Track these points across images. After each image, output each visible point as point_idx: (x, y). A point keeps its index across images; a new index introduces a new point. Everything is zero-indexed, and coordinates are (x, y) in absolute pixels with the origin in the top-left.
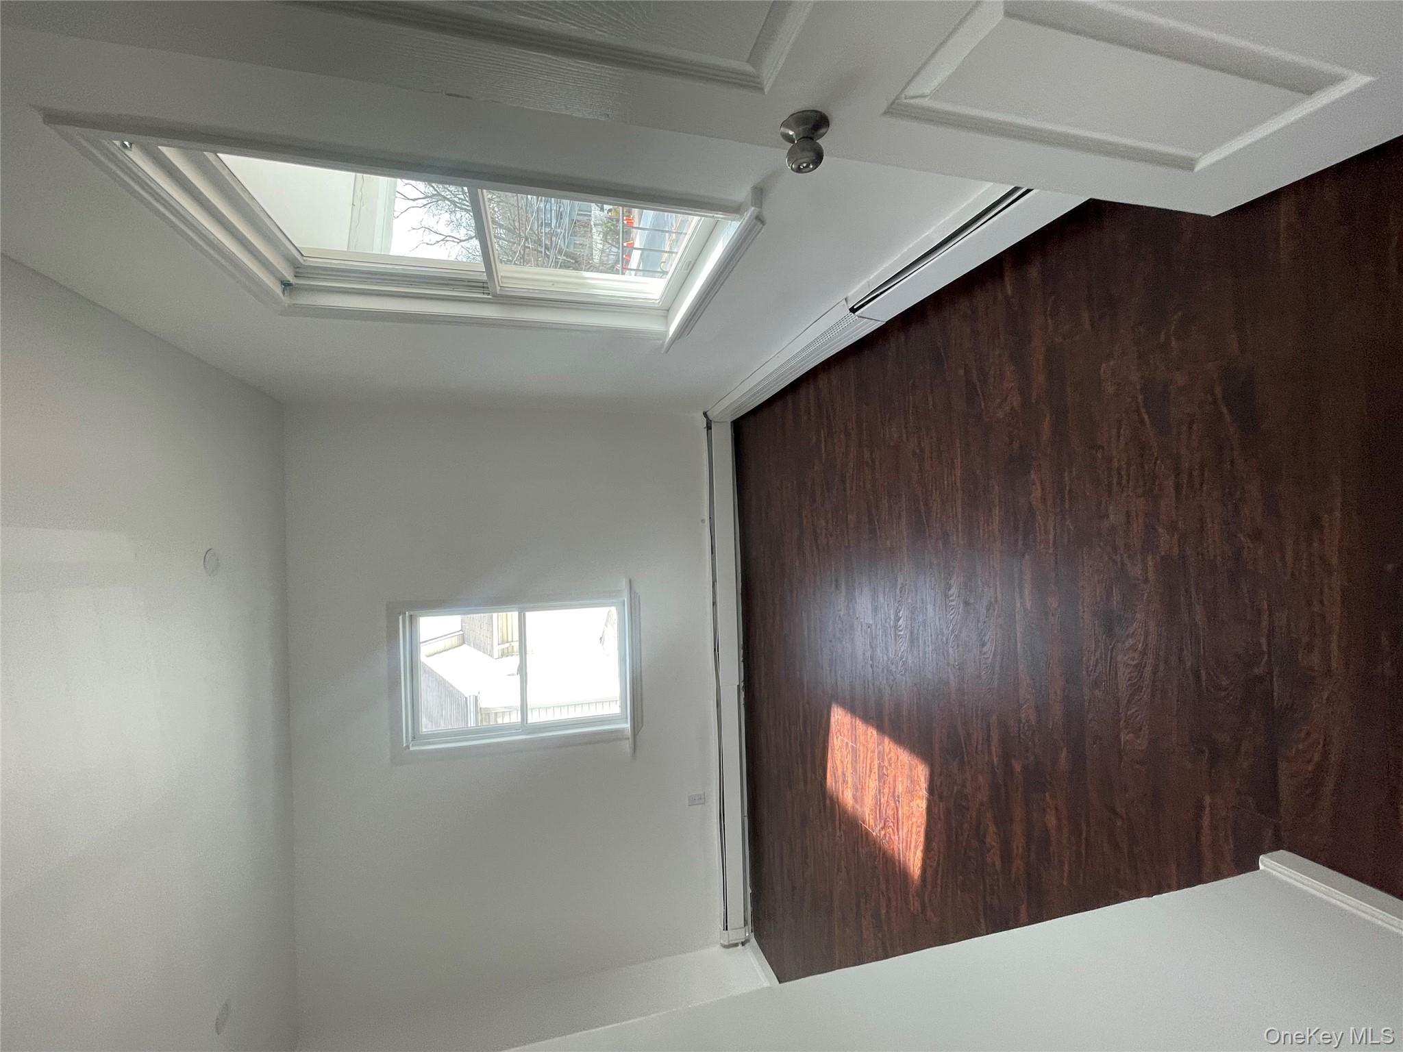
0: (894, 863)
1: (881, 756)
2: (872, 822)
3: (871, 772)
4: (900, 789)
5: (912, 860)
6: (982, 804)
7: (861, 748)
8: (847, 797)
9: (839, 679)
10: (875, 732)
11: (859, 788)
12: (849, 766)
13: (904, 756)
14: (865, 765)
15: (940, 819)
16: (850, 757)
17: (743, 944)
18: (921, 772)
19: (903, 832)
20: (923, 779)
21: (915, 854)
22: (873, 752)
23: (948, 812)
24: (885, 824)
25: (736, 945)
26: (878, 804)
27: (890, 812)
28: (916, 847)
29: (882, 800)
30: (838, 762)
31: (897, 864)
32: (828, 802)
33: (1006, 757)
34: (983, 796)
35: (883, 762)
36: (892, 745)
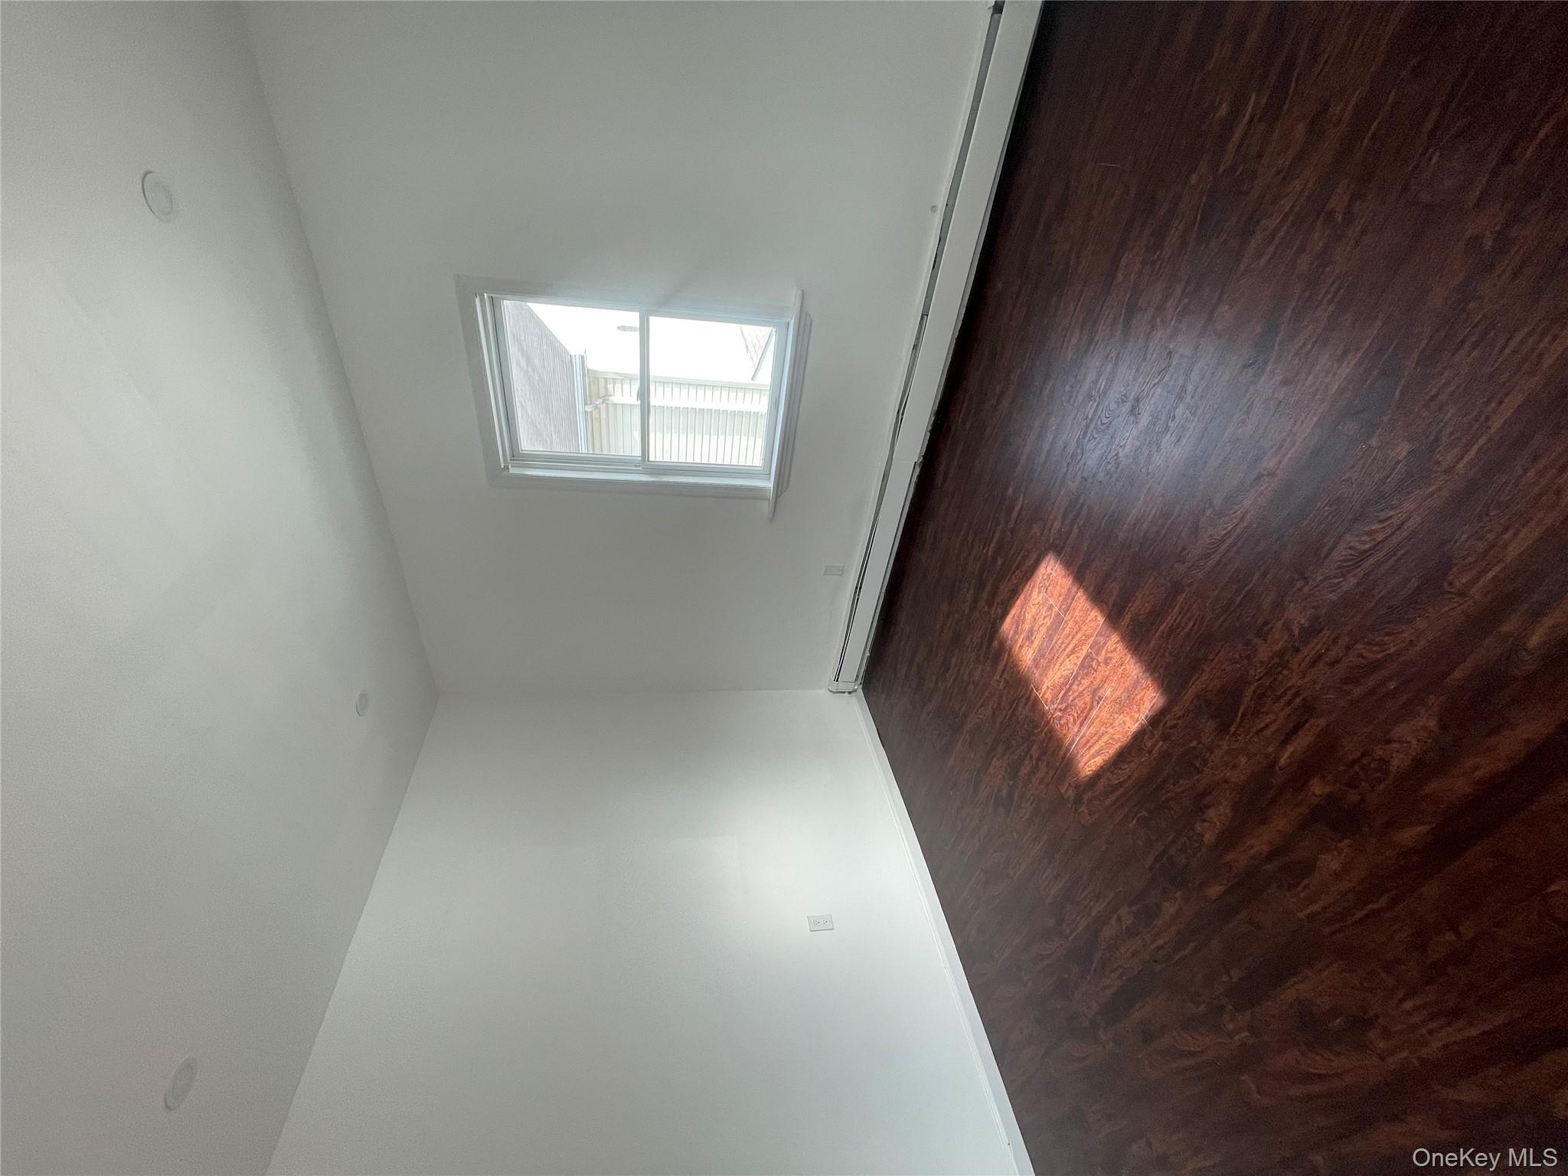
0: (1060, 747)
1: (1097, 647)
2: (1048, 695)
3: (1073, 652)
4: (1107, 691)
5: (1085, 759)
6: (1226, 781)
7: (1071, 623)
8: (1026, 656)
9: (1076, 530)
10: (1101, 620)
11: (1047, 658)
12: (1043, 630)
13: (1133, 668)
14: (1067, 641)
16: (1048, 622)
17: (850, 693)
18: (1150, 699)
19: (1088, 730)
20: (1147, 704)
21: (1093, 757)
22: (1088, 637)
23: (1165, 755)
24: (1066, 708)
25: (844, 692)
26: (1067, 684)
27: (1080, 704)
28: (1098, 753)
29: (1075, 687)
30: (1029, 617)
31: (1064, 749)
32: (996, 644)
33: (1306, 769)
34: (1236, 776)
35: (1097, 654)
36: (1120, 647)
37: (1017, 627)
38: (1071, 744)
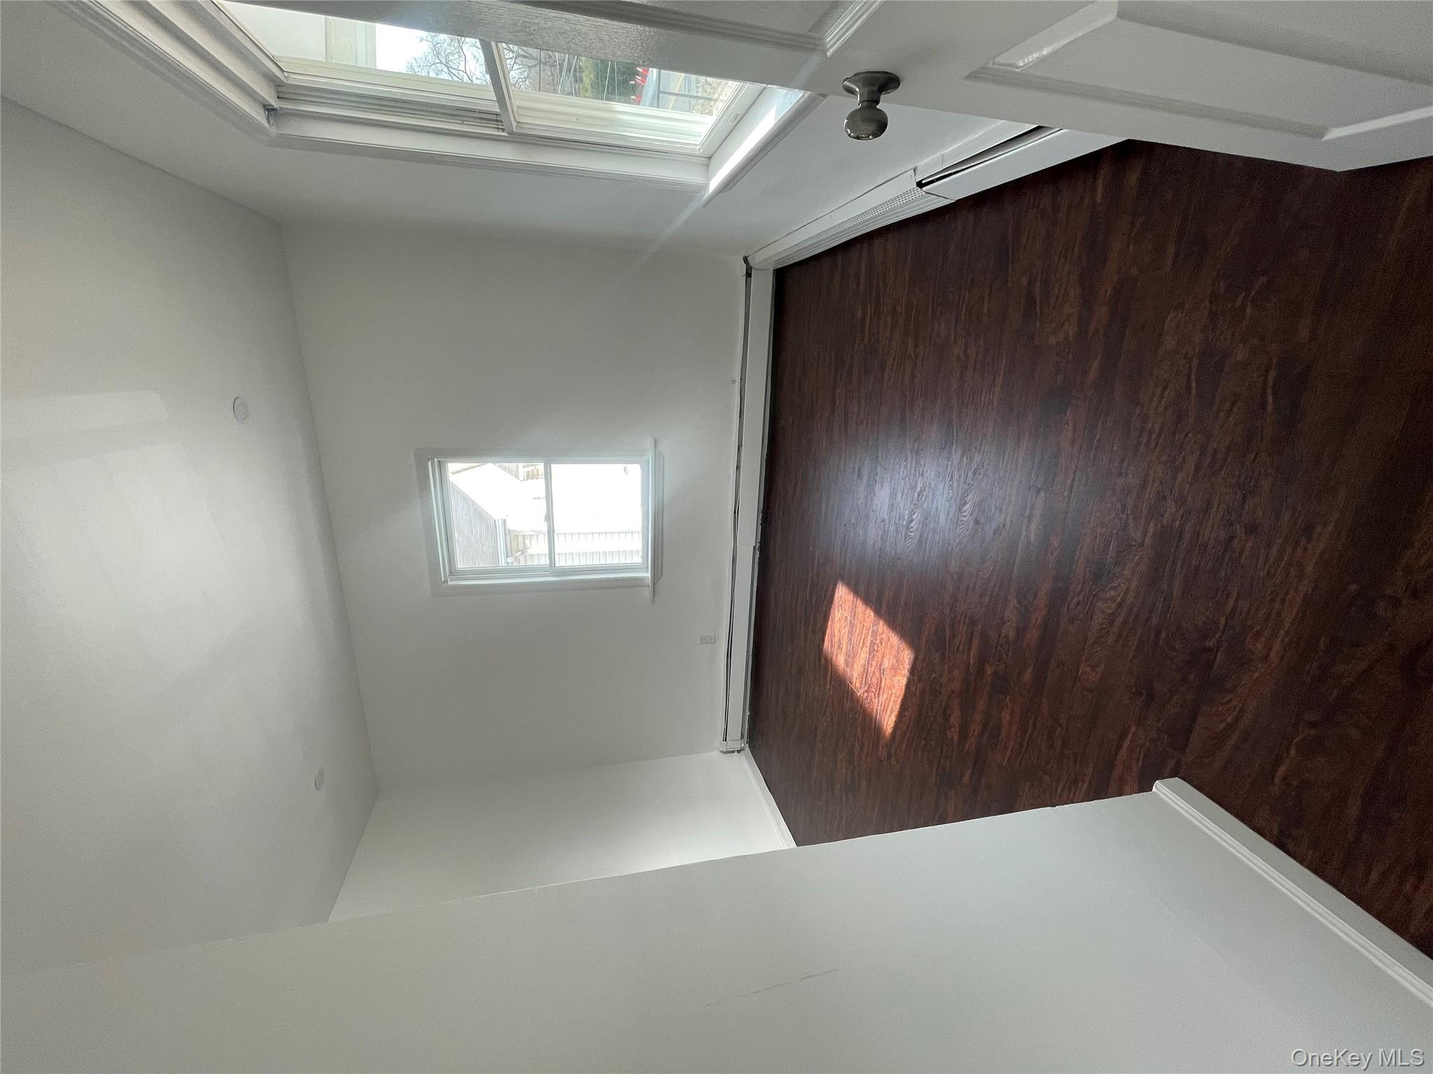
0: (871, 721)
1: (874, 634)
2: (858, 685)
3: (863, 644)
4: (886, 664)
5: (886, 722)
6: (953, 692)
7: (858, 624)
8: (840, 660)
9: (848, 560)
10: (872, 614)
11: (851, 657)
12: (846, 636)
13: (895, 639)
14: (859, 639)
15: (915, 695)
16: (847, 628)
17: (739, 751)
18: (907, 656)
19: (883, 698)
20: (907, 661)
21: (890, 716)
22: (868, 630)
23: (923, 692)
24: (868, 688)
25: (733, 752)
26: (865, 672)
27: (875, 681)
28: (891, 712)
29: (870, 669)
30: (836, 631)
31: (874, 721)
32: (823, 660)
33: (982, 661)
34: (956, 686)
35: (875, 640)
36: (885, 628)
37: (832, 642)
38: (876, 715)
